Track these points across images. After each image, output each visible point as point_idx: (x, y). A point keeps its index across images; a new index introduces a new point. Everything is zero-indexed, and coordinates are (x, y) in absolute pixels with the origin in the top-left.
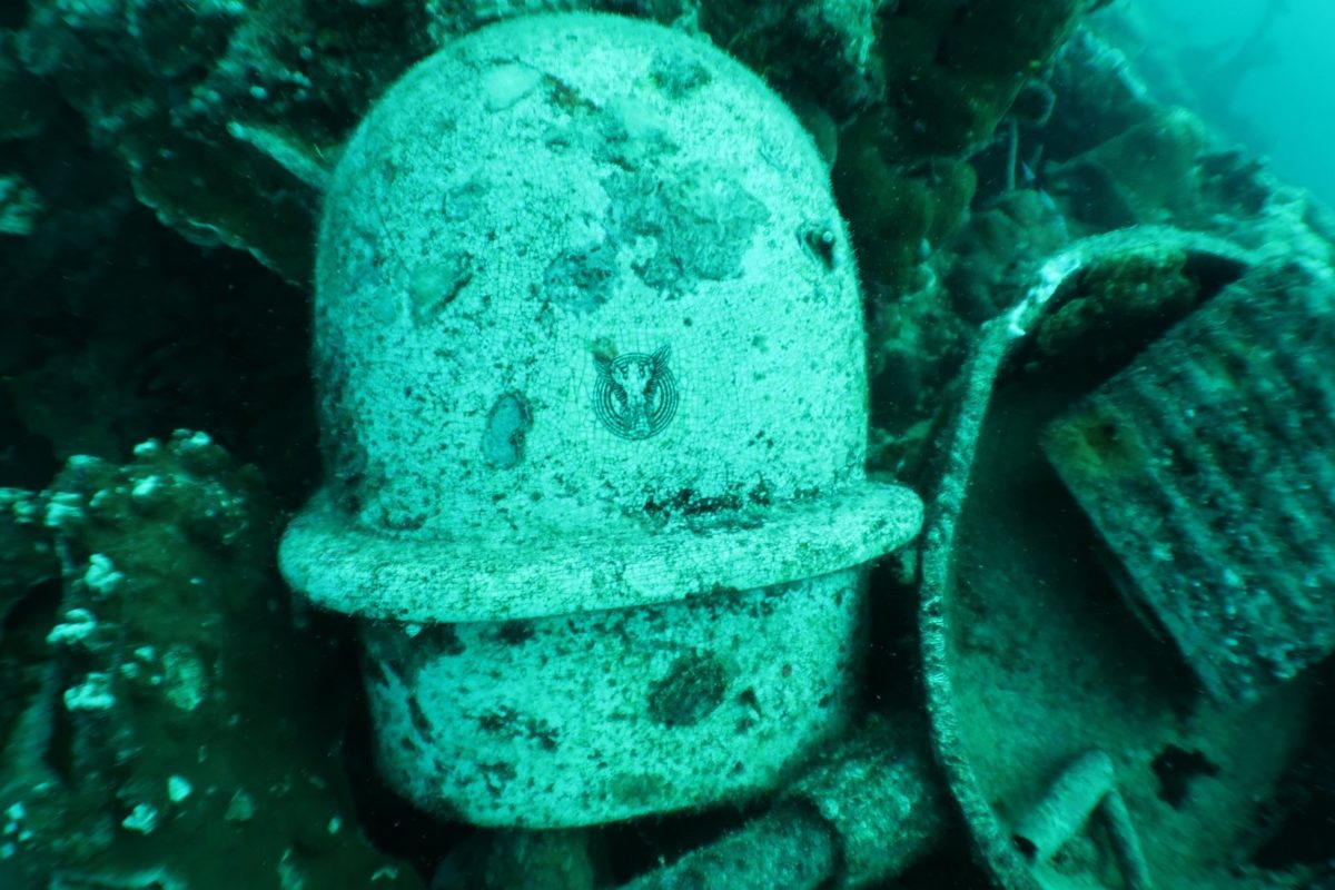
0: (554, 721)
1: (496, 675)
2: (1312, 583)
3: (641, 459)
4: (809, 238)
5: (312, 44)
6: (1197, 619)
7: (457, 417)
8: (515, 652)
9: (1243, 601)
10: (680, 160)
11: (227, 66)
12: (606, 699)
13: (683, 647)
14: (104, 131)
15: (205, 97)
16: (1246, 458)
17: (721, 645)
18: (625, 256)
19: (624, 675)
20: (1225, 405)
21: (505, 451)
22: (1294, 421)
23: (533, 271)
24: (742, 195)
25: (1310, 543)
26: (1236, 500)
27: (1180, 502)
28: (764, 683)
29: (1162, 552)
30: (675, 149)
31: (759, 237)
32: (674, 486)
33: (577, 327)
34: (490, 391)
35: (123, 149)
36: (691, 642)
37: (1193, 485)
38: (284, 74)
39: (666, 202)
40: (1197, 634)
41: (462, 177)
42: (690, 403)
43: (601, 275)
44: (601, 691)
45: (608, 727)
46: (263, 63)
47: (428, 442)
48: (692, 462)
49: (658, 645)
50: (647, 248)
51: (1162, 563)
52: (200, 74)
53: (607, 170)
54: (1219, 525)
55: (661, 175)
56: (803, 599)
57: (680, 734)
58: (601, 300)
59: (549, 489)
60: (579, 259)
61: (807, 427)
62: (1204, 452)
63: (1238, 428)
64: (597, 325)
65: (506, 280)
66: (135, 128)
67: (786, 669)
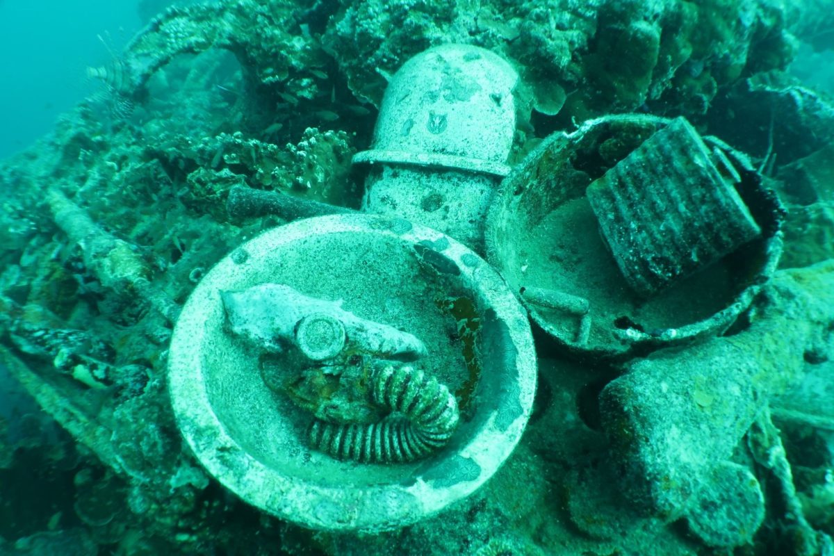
0: (397, 202)
1: (388, 186)
2: (662, 228)
3: (434, 138)
4: (493, 96)
5: (401, 49)
6: (619, 241)
7: (398, 124)
8: (394, 180)
9: (636, 234)
10: (461, 74)
11: (378, 52)
12: (411, 198)
13: (433, 189)
14: (343, 67)
15: (371, 60)
16: (641, 181)
17: (442, 191)
18: (442, 93)
19: (417, 192)
20: (637, 163)
21: (405, 132)
22: (660, 168)
23: (421, 94)
24: (475, 83)
25: (661, 212)
26: (637, 196)
27: (619, 197)
28: (453, 206)
29: (611, 216)
30: (461, 72)
31: (477, 94)
32: (441, 147)
33: (428, 107)
34: (406, 119)
35: (347, 73)
36: (435, 187)
37: (624, 192)
38: (392, 56)
39: (454, 82)
40: (619, 247)
41: (413, 74)
42: (449, 128)
43: (435, 96)
44: (410, 195)
45: (410, 206)
46: (387, 53)
47: (391, 129)
48: (446, 142)
49: (427, 186)
50: (448, 92)
51: (610, 220)
52: (370, 54)
53: (443, 75)
54: (631, 206)
55: (455, 77)
56: (469, 186)
57: (427, 214)
58: (434, 102)
59: (412, 142)
60: (432, 93)
61: (480, 141)
62: (628, 179)
63: (641, 171)
64: (432, 107)
65: (416, 95)
66: (351, 68)
67: (460, 205)
